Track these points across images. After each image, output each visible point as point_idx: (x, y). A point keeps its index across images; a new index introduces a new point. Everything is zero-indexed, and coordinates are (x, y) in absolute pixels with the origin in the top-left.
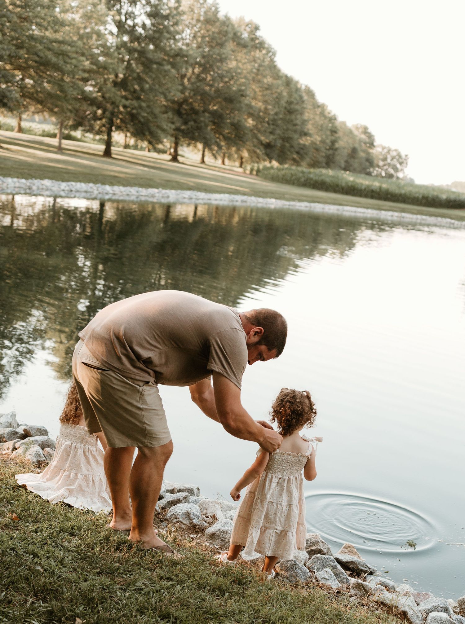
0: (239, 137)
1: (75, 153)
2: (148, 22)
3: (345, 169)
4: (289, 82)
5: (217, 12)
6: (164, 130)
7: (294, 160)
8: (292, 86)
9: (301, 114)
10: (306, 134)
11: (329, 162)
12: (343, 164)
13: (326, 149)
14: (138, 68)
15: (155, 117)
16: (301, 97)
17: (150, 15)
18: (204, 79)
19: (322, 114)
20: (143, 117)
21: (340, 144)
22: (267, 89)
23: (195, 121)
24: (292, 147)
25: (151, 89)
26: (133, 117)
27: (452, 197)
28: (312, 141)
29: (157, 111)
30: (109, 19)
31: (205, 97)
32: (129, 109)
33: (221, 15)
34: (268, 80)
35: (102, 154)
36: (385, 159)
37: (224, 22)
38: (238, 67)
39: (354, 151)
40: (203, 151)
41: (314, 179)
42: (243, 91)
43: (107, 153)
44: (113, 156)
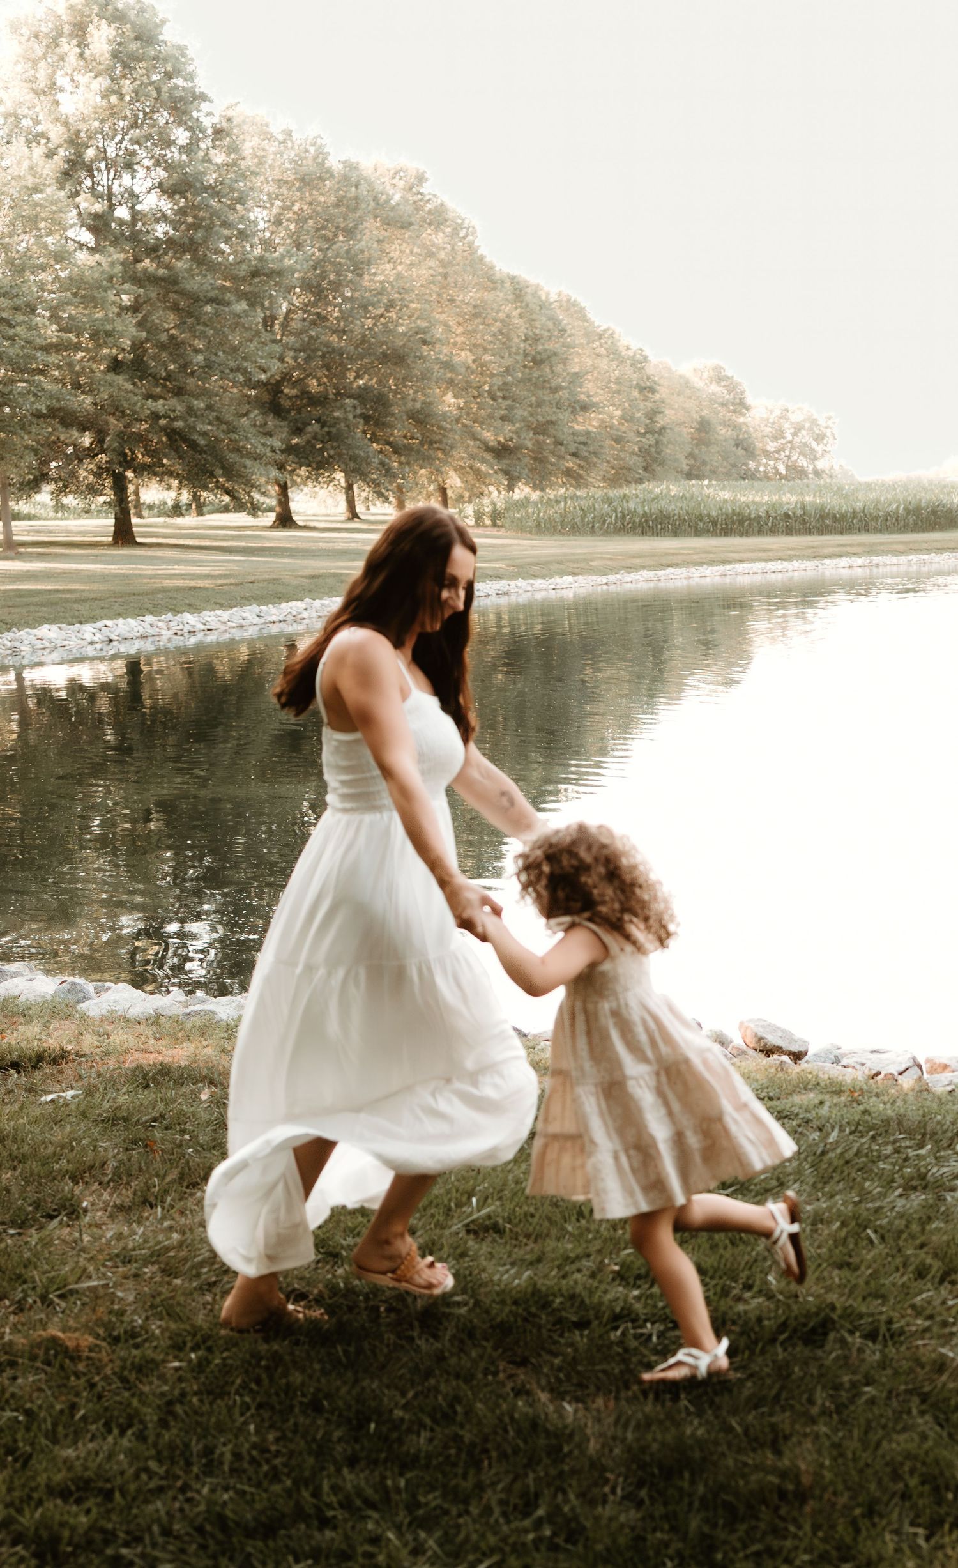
0: (431, 443)
2: (166, 206)
4: (519, 291)
5: (321, 157)
6: (257, 458)
7: (568, 473)
8: (528, 298)
9: (565, 361)
10: (585, 408)
11: (652, 464)
12: (684, 465)
13: (638, 433)
14: (169, 321)
15: (232, 429)
16: (556, 322)
17: (169, 190)
18: (324, 319)
19: (614, 353)
20: (205, 434)
21: (668, 416)
22: (475, 316)
23: (323, 425)
24: (559, 443)
25: (209, 366)
26: (175, 436)
28: (602, 421)
29: (230, 413)
30: (72, 216)
31: (333, 362)
32: (163, 422)
33: (334, 163)
34: (471, 295)
35: (111, 539)
36: (778, 435)
37: (345, 178)
38: (399, 276)
39: (704, 426)
40: (349, 488)
41: (640, 511)
42: (424, 331)
43: (124, 534)
44: (139, 540)
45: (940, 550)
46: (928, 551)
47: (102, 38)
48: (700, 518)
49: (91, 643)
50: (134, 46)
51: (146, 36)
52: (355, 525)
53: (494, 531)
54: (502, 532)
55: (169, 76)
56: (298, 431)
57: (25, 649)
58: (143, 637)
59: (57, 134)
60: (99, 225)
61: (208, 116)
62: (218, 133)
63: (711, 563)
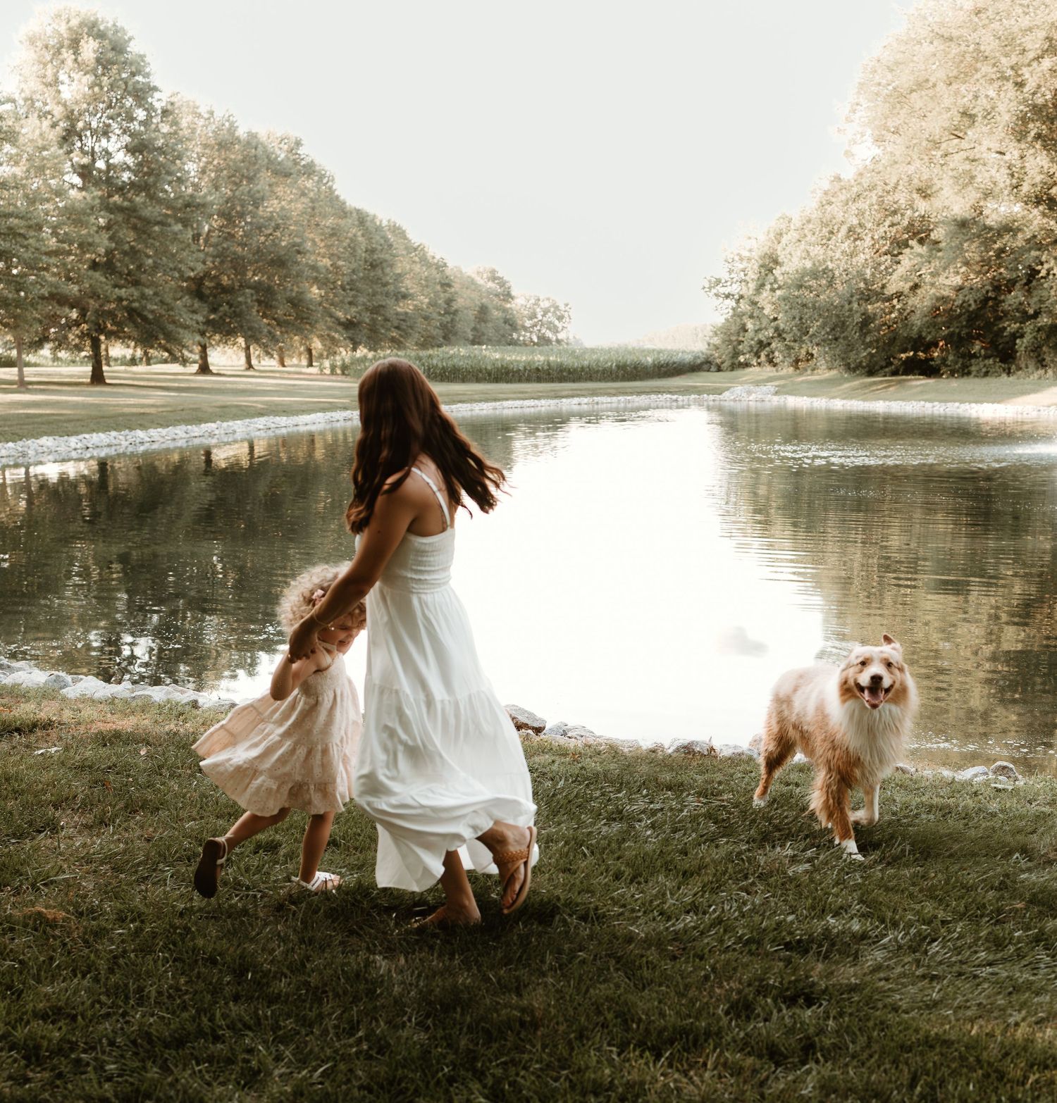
0: (302, 319)
2: (130, 160)
3: (478, 341)
4: (362, 219)
5: (233, 129)
6: (186, 327)
7: (393, 340)
8: (368, 224)
9: (391, 266)
10: (405, 297)
11: (448, 334)
12: (470, 335)
13: (440, 314)
14: (129, 236)
15: (169, 307)
16: (386, 240)
17: (131, 150)
18: (232, 236)
19: (424, 260)
20: (152, 312)
21: (460, 303)
22: (332, 235)
23: (231, 306)
24: (386, 320)
25: (156, 267)
28: (416, 306)
29: (168, 297)
30: (68, 166)
31: (238, 265)
32: (125, 303)
33: (241, 132)
34: (330, 222)
35: (89, 380)
36: (533, 316)
37: (248, 143)
38: (282, 208)
39: (483, 310)
40: (248, 348)
41: (440, 365)
42: (299, 245)
43: (98, 377)
44: (108, 381)
45: (639, 393)
46: (632, 394)
47: (89, 49)
48: (480, 371)
49: (75, 449)
50: (111, 55)
51: (118, 48)
52: (250, 373)
53: (343, 378)
54: (348, 379)
55: (133, 74)
56: (214, 310)
57: (31, 453)
58: (109, 446)
59: (58, 111)
60: (85, 172)
61: (158, 101)
62: (165, 112)
63: (487, 400)
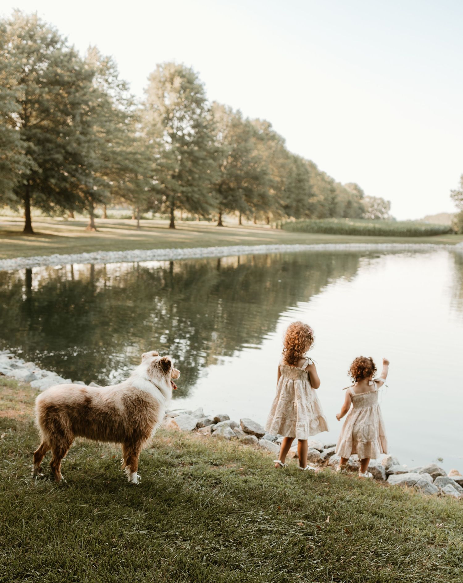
0: (265, 203)
1: (150, 228)
2: (192, 132)
3: (345, 216)
4: (296, 160)
5: (240, 118)
6: (211, 205)
7: (307, 215)
8: (299, 162)
9: (308, 181)
10: (313, 195)
11: (332, 213)
12: (342, 214)
13: (329, 204)
14: (189, 164)
15: (204, 196)
16: (306, 170)
17: (194, 127)
18: (236, 166)
19: (323, 179)
20: (196, 198)
21: (338, 199)
22: (281, 167)
23: (233, 196)
24: (304, 205)
25: (200, 178)
26: (188, 198)
27: (429, 228)
28: (318, 200)
29: (205, 192)
30: (165, 133)
31: (238, 179)
32: (185, 194)
33: (243, 120)
34: (281, 161)
35: (168, 227)
36: (373, 206)
37: (246, 126)
38: (259, 154)
39: (349, 203)
40: (240, 216)
42: (265, 171)
43: (172, 226)
44: (176, 227)
45: (415, 243)
46: (412, 243)
47: (178, 81)
50: (188, 85)
51: (190, 82)
52: (241, 226)
53: (281, 230)
55: (196, 93)
56: (225, 198)
59: (162, 109)
60: (173, 136)
61: (207, 105)
62: (209, 110)
